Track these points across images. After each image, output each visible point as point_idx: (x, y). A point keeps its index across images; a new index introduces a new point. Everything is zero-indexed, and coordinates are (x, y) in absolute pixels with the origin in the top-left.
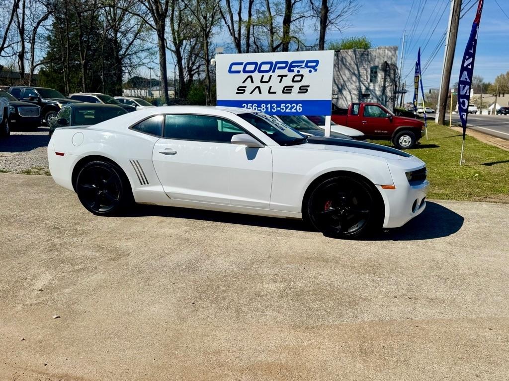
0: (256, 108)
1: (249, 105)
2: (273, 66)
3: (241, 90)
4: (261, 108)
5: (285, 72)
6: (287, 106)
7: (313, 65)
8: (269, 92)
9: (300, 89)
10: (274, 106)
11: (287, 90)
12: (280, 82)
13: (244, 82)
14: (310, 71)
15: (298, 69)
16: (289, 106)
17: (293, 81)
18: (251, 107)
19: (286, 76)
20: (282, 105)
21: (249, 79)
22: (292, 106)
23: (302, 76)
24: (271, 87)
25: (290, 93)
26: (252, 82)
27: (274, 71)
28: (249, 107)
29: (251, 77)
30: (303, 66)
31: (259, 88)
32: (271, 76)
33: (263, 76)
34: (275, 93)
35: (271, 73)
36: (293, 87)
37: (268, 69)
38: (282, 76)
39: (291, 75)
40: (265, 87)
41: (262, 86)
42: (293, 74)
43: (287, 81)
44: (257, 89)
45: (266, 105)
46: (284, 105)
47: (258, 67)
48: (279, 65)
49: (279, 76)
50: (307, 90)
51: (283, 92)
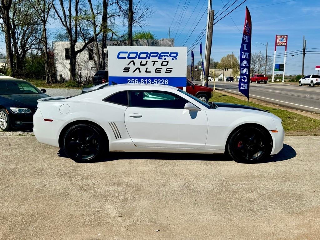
0: (137, 82)
1: (132, 80)
2: (149, 55)
3: (126, 70)
4: (141, 81)
5: (156, 59)
6: (158, 80)
7: (175, 56)
8: (146, 72)
9: (166, 70)
10: (150, 81)
11: (158, 70)
12: (154, 65)
13: (128, 65)
14: (173, 59)
15: (165, 57)
16: (159, 81)
17: (162, 65)
18: (133, 81)
19: (157, 61)
20: (155, 80)
21: (132, 63)
22: (162, 80)
23: (168, 62)
24: (147, 68)
25: (160, 72)
26: (134, 65)
27: (149, 58)
28: (132, 81)
29: (133, 61)
30: (168, 56)
31: (139, 69)
32: (147, 61)
33: (141, 61)
34: (150, 72)
35: (147, 59)
36: (162, 68)
37: (145, 57)
38: (154, 62)
39: (160, 61)
40: (143, 69)
41: (141, 67)
42: (161, 61)
43: (158, 65)
44: (138, 70)
45: (144, 80)
46: (156, 80)
47: (138, 55)
48: (152, 55)
49: (152, 61)
50: (171, 71)
51: (156, 72)
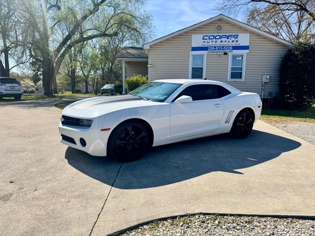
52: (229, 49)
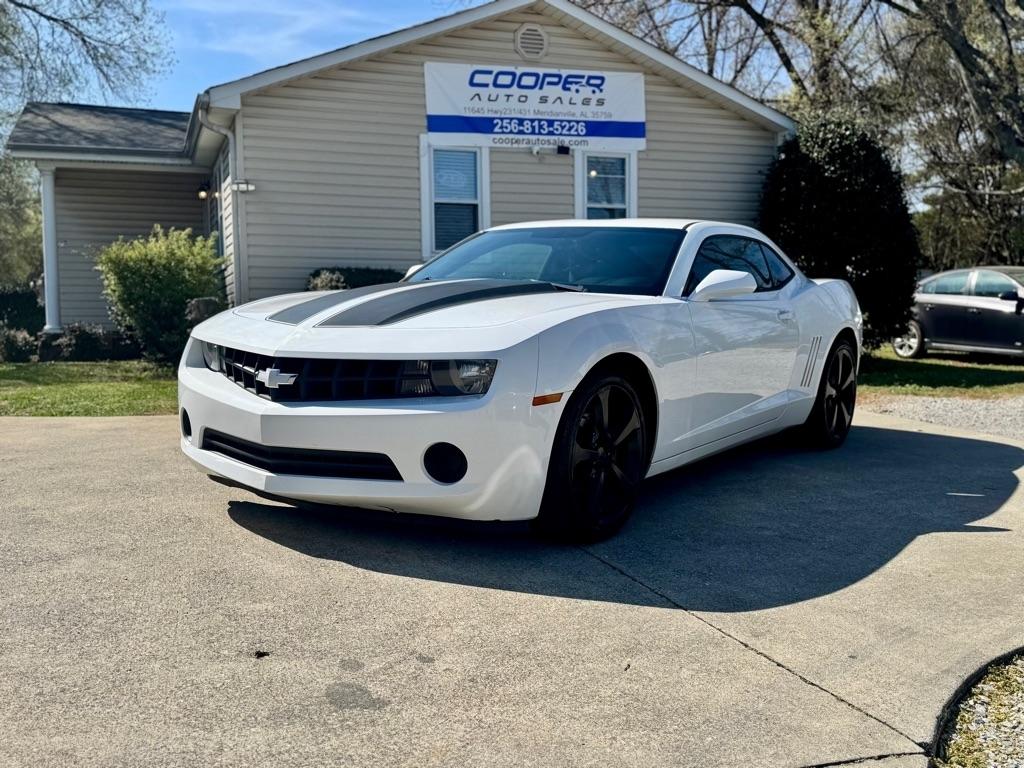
52: (573, 132)
